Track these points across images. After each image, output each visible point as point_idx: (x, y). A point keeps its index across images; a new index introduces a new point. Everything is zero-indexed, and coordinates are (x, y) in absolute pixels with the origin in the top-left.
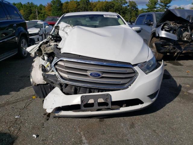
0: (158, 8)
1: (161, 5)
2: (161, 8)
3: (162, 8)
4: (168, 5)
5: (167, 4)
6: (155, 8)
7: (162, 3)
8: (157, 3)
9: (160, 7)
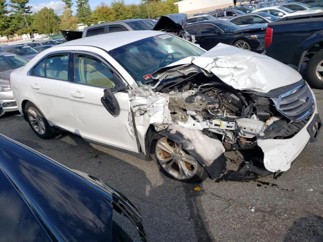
0: (10, 12)
1: (15, 7)
2: (16, 12)
3: (18, 12)
4: (27, 6)
5: (24, 3)
6: (6, 12)
7: (15, 2)
8: (5, 4)
9: (15, 10)
